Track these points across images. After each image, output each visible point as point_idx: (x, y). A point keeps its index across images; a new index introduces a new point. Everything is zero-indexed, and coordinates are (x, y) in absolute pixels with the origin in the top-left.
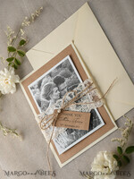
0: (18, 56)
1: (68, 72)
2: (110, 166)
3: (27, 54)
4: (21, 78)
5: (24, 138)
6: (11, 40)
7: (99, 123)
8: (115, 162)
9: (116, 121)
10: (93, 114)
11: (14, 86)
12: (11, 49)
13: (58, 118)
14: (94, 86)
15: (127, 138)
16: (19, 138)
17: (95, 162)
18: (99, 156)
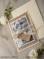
0: (8, 12)
1: (25, 21)
2: (36, 55)
3: (11, 12)
4: (8, 20)
5: (7, 40)
6: (6, 7)
7: (33, 40)
8: (37, 54)
9: (39, 40)
10: (32, 36)
11: (6, 22)
12: (6, 10)
13: (20, 36)
14: (33, 27)
15: (42, 46)
16: (6, 40)
17: (31, 53)
18: (32, 51)
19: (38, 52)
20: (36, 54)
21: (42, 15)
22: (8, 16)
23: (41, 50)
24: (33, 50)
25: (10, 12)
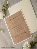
19: (31, 44)
20: (29, 46)
21: (35, 12)
22: (5, 11)
23: (33, 42)
24: (27, 42)
25: (7, 8)
